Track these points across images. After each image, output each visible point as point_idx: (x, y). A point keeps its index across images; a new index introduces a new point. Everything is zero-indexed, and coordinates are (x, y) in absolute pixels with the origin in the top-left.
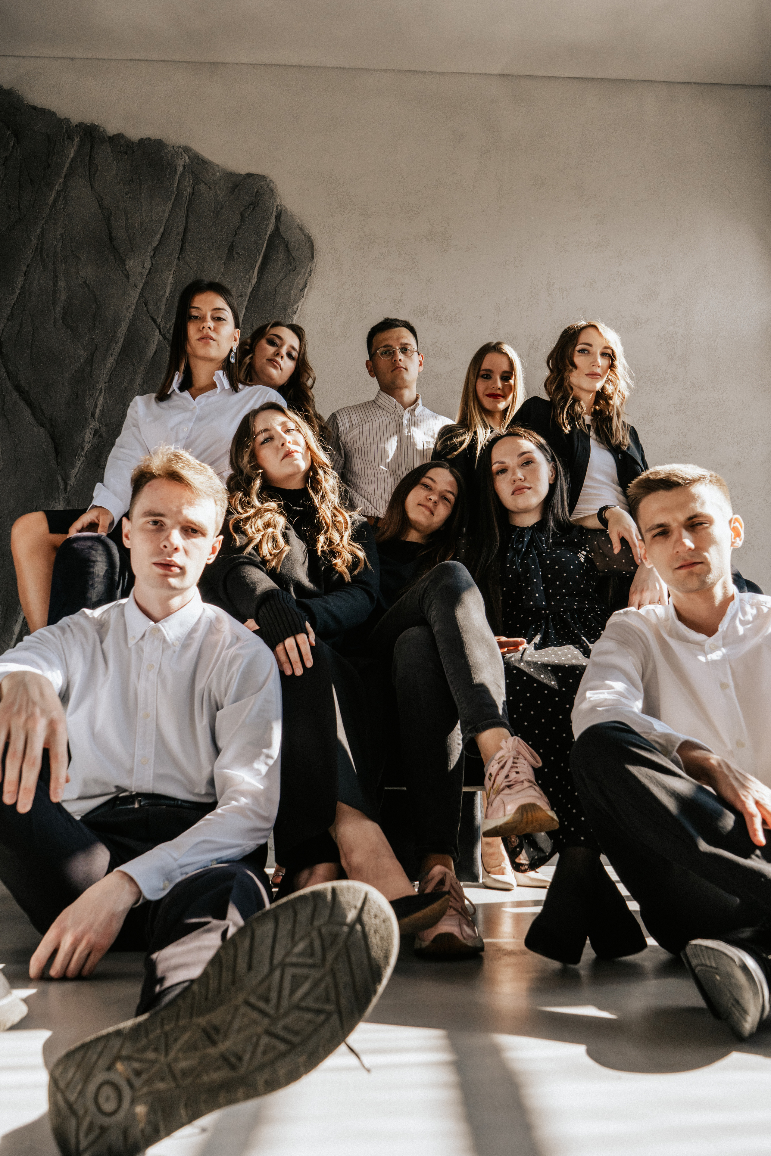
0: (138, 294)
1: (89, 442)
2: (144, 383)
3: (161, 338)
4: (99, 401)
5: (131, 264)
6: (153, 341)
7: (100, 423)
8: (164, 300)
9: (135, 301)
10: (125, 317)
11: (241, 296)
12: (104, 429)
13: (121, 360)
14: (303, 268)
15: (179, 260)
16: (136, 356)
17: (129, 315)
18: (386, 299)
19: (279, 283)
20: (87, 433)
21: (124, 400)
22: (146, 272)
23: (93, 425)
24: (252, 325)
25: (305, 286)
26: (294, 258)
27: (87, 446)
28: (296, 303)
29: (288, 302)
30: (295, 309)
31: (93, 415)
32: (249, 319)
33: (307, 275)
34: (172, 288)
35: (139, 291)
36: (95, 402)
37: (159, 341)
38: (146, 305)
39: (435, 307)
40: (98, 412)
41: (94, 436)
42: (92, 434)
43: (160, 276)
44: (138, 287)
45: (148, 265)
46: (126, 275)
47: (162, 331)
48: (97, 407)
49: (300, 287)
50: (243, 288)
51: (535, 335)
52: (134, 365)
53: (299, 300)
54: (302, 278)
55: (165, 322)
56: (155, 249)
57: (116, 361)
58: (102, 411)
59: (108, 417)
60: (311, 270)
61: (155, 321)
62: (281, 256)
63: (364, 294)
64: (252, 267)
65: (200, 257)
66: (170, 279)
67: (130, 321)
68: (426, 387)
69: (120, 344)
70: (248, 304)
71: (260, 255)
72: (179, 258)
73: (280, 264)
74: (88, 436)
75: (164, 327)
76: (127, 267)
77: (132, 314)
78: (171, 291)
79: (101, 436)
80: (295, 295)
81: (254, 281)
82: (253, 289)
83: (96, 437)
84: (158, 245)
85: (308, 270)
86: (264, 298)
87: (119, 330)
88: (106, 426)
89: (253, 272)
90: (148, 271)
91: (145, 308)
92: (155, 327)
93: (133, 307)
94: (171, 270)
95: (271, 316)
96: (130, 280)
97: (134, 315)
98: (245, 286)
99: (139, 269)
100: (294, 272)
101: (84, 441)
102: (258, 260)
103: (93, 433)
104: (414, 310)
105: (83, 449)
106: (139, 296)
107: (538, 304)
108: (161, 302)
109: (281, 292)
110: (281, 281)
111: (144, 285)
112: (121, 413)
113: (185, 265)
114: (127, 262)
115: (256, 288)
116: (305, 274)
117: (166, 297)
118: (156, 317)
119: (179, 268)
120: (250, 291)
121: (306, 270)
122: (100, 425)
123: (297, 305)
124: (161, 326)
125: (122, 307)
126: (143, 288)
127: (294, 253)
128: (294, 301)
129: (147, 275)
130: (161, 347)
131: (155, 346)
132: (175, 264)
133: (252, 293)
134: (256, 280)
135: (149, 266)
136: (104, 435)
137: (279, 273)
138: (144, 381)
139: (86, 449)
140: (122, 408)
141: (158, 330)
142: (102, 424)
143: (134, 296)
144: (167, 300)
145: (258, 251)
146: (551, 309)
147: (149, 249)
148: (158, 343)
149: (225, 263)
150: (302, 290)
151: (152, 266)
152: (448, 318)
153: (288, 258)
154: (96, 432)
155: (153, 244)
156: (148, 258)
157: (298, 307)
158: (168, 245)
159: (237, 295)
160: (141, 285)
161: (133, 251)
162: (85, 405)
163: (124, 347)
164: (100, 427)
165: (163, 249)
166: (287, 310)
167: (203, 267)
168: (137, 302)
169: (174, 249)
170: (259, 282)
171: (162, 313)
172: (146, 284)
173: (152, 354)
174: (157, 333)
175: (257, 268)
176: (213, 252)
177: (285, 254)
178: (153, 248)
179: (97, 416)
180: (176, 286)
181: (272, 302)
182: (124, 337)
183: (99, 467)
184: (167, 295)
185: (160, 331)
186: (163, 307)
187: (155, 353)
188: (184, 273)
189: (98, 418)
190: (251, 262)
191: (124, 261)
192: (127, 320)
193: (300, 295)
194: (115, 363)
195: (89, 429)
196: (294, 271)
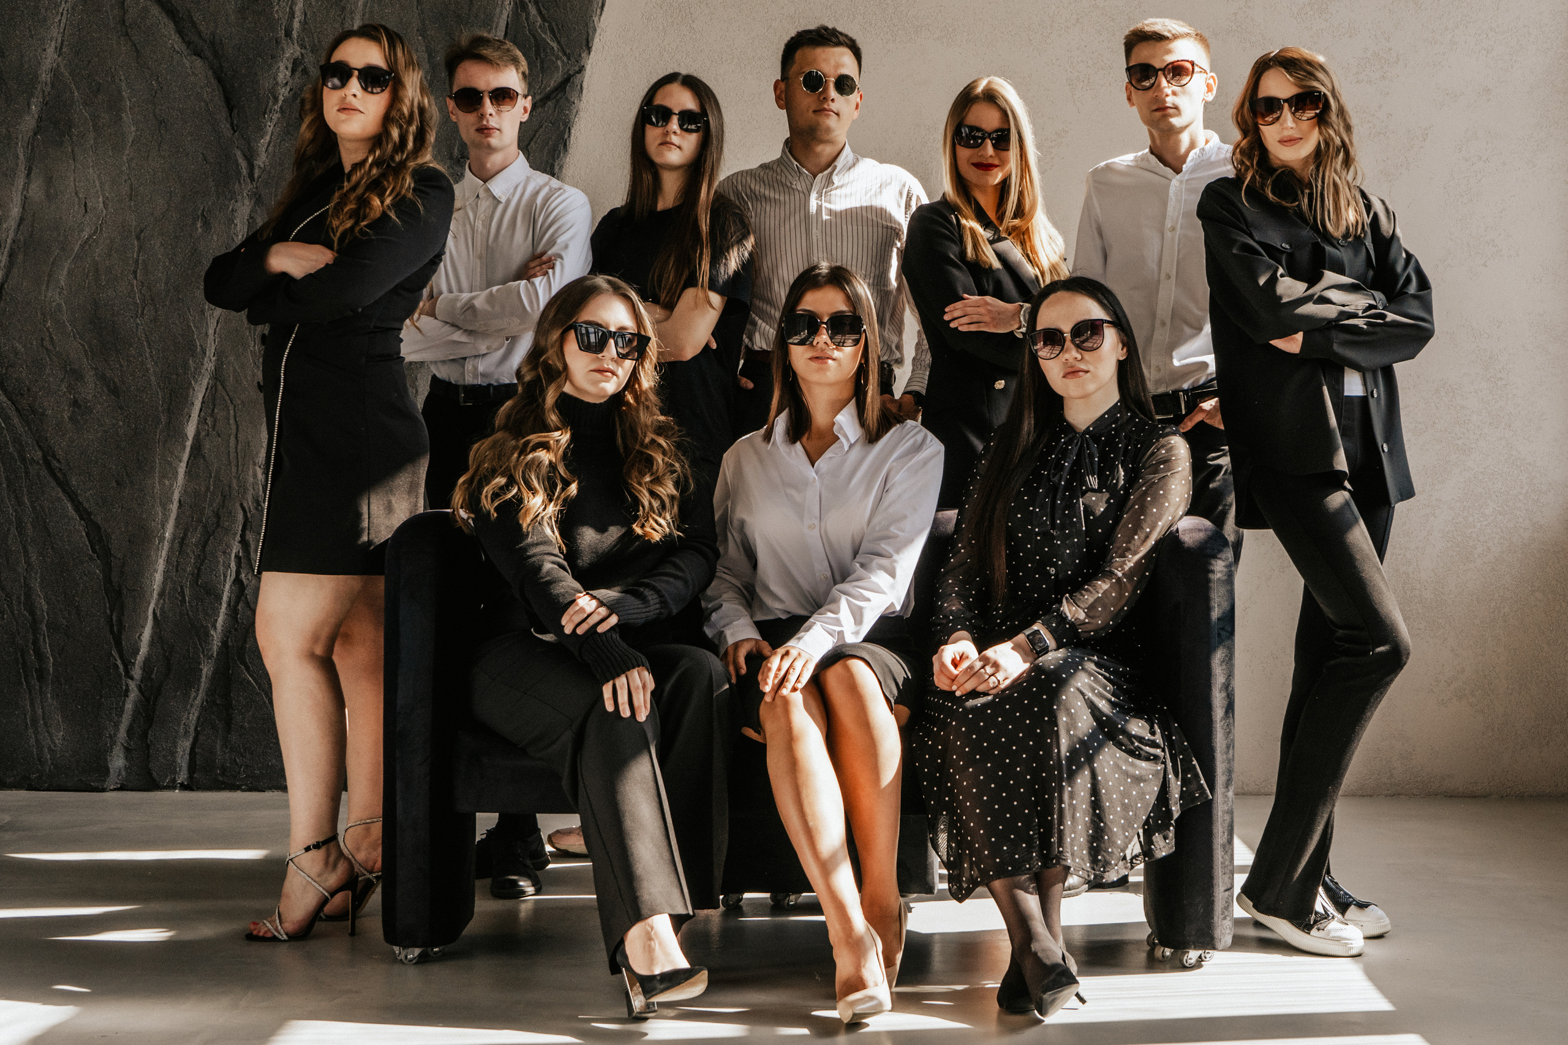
1: (286, 84)
4: (296, 5)
7: (303, 46)
12: (309, 59)
20: (282, 68)
23: (292, 51)
27: (283, 93)
31: (288, 34)
36: (291, 8)
40: (296, 25)
41: (293, 71)
42: (290, 69)
48: (294, 18)
58: (304, 23)
59: (315, 35)
74: (283, 73)
79: (305, 71)
83: (298, 74)
88: (312, 51)
101: (277, 83)
103: (290, 66)
105: (276, 99)
122: (303, 51)
139: (281, 98)
140: (339, 16)
142: (305, 48)
154: (296, 63)
162: (272, 13)
164: (302, 55)
179: (295, 34)
189: (298, 36)
195: (284, 60)
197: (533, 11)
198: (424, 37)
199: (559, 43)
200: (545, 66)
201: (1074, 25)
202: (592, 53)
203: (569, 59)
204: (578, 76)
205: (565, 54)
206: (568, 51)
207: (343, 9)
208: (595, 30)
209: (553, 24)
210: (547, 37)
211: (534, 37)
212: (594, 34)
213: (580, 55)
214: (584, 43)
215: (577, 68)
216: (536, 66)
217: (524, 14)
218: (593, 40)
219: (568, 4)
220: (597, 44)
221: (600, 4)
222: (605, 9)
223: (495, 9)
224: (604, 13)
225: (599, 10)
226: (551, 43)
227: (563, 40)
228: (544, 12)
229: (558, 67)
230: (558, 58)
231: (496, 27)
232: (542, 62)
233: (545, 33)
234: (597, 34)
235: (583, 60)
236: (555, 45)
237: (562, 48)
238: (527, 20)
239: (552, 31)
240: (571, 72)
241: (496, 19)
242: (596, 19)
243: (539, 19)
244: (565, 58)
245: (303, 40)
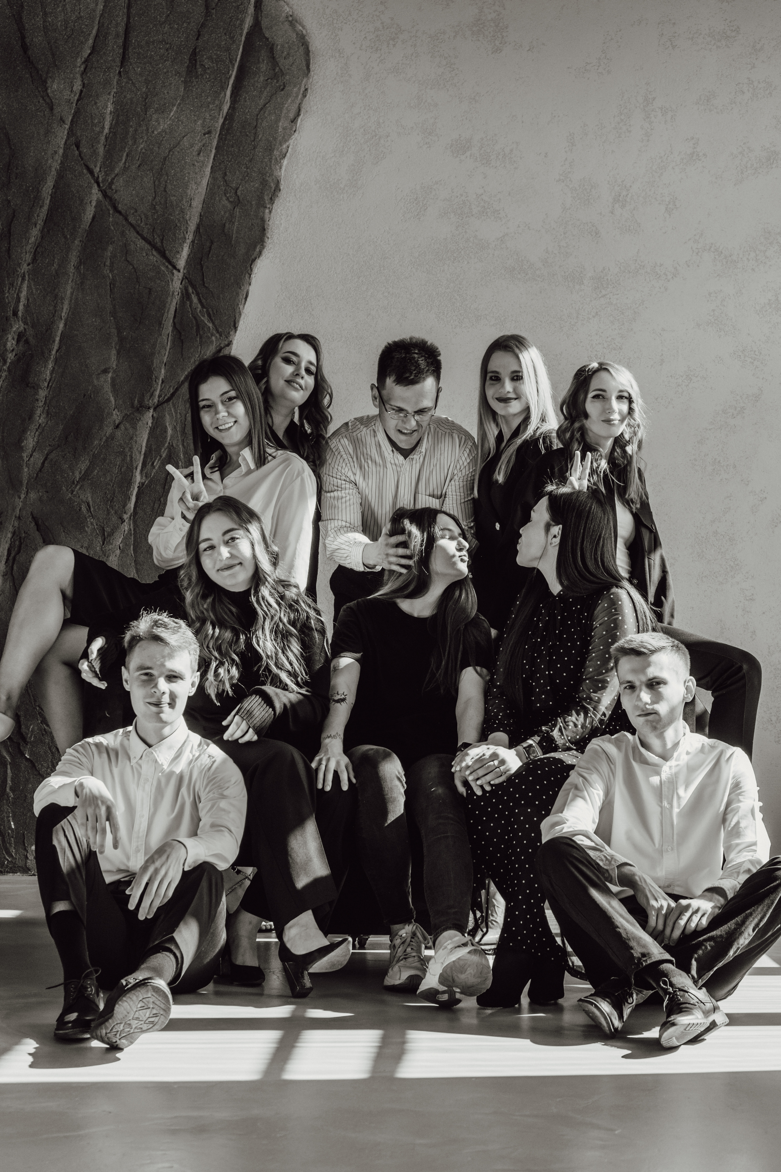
0: (66, 132)
1: (13, 350)
2: (80, 263)
3: (100, 195)
4: (21, 292)
5: (55, 86)
6: (91, 202)
7: (25, 323)
8: (103, 139)
9: (63, 143)
10: (50, 167)
11: (209, 132)
12: (30, 332)
13: (48, 231)
14: (295, 86)
15: (120, 76)
16: (68, 224)
17: (56, 165)
18: (412, 128)
19: (262, 109)
20: (10, 339)
21: (54, 290)
22: (76, 98)
23: (17, 326)
24: (225, 174)
25: (298, 114)
26: (281, 70)
27: (10, 357)
28: (286, 141)
29: (275, 139)
30: (284, 151)
31: (15, 314)
32: (220, 164)
33: (300, 96)
34: (113, 120)
35: (67, 127)
36: (18, 295)
37: (98, 202)
38: (78, 147)
39: (482, 139)
40: (21, 307)
41: (18, 341)
42: (16, 339)
43: (96, 103)
44: (66, 122)
45: (77, 86)
46: (48, 104)
47: (101, 185)
48: (20, 302)
49: (291, 115)
50: (211, 120)
51: (623, 181)
52: (66, 237)
53: (290, 136)
54: (293, 101)
55: (105, 172)
56: (87, 61)
57: (42, 231)
58: (27, 306)
60: (306, 90)
61: (91, 172)
62: (264, 66)
63: (381, 121)
64: (223, 88)
65: (150, 71)
66: (110, 107)
67: (57, 173)
68: (466, 263)
69: (46, 208)
70: (218, 142)
71: (233, 68)
72: (120, 72)
73: (262, 79)
74: (11, 343)
75: (104, 180)
76: (49, 91)
77: (59, 162)
78: (111, 124)
79: (27, 342)
80: (284, 129)
81: (226, 108)
82: (225, 119)
83: (21, 343)
84: (90, 54)
85: (303, 89)
86: (241, 132)
87: (44, 189)
88: (32, 327)
89: (225, 94)
90: (78, 95)
91: (77, 152)
92: (93, 181)
93: (61, 151)
94: (109, 94)
95: (250, 161)
96: (55, 111)
97: (62, 163)
98: (215, 117)
99: (66, 94)
100: (282, 93)
101: (6, 350)
102: (230, 77)
103: (16, 337)
104: (451, 146)
105: (5, 362)
106: (68, 133)
107: (630, 132)
108: (99, 142)
109: (265, 124)
110: (265, 105)
111: (74, 117)
112: (51, 308)
113: (129, 83)
114: (49, 81)
115: (229, 117)
116: (297, 96)
117: (105, 134)
118: (92, 166)
119: (121, 87)
120: (220, 124)
121: (299, 89)
122: (26, 327)
123: (287, 144)
124: (100, 179)
125: (45, 154)
126: (72, 121)
127: (281, 61)
128: (283, 137)
129: (78, 100)
130: (102, 210)
131: (93, 209)
132: (115, 83)
133: (224, 124)
134: (228, 104)
135: (80, 88)
136: (32, 341)
137: (261, 92)
138: (80, 260)
139: (9, 361)
140: (53, 301)
141: (96, 185)
142: (27, 324)
143: (61, 136)
144: (106, 138)
145: (231, 62)
146: (648, 141)
147: (79, 61)
148: (97, 203)
149: (185, 82)
150: (294, 121)
151: (83, 87)
152: (500, 157)
153: (274, 70)
154: (20, 336)
155: (83, 54)
156: (78, 76)
157: (288, 147)
158: (104, 53)
159: (203, 132)
160: (70, 118)
161: (56, 66)
162: (4, 298)
163: (50, 210)
164: (25, 329)
165: (98, 61)
166: (273, 151)
167: (155, 88)
168: (65, 143)
169: (114, 61)
170: (232, 108)
171: (100, 159)
172: (77, 114)
173: (90, 221)
174: (95, 190)
175: (230, 86)
176: (168, 63)
177: (270, 64)
178: (83, 59)
179: (20, 314)
180: (118, 116)
181: (253, 139)
182: (49, 197)
183: (28, 386)
184: (106, 131)
185: (99, 185)
186: (101, 150)
187: (94, 217)
188: (129, 96)
189: (22, 316)
190: (221, 80)
191: (45, 82)
192: (54, 173)
193: (291, 129)
194: (40, 235)
195: (12, 333)
196: (282, 90)
197: (195, 300)
198: (114, 318)
199: (213, 323)
200: (204, 340)
201: (594, 317)
202: (237, 332)
203: (221, 336)
204: (227, 348)
205: (218, 332)
206: (220, 330)
207: (56, 296)
208: (240, 314)
209: (210, 310)
210: (205, 319)
211: (195, 318)
212: (240, 317)
213: (229, 333)
214: (232, 324)
215: (226, 343)
216: (197, 341)
217: (188, 302)
218: (239, 321)
219: (221, 296)
220: (242, 325)
221: (244, 296)
222: (248, 299)
223: (167, 298)
224: (247, 303)
225: (243, 300)
226: (208, 324)
227: (216, 322)
228: (204, 301)
229: (212, 342)
230: (212, 335)
231: (168, 311)
232: (201, 338)
233: (204, 316)
234: (242, 318)
235: (231, 337)
236: (210, 325)
237: (215, 326)
238: (190, 306)
239: (209, 315)
240: (222, 345)
241: (167, 305)
242: (241, 307)
243: (199, 306)
244: (218, 335)
245: (26, 318)
